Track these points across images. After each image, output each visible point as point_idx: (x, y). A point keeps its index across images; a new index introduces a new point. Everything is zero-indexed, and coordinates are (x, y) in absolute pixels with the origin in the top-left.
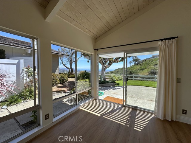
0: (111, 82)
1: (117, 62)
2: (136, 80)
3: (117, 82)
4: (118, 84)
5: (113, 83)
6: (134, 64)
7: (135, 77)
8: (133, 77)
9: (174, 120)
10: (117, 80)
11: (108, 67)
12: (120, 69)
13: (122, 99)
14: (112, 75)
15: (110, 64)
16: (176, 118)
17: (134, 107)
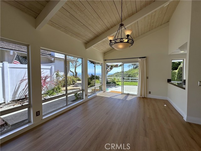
0: (113, 83)
1: (117, 67)
2: (132, 82)
3: (117, 83)
4: (118, 85)
5: (114, 84)
6: (132, 68)
7: (131, 80)
8: (130, 79)
9: (145, 97)
10: (117, 82)
11: (110, 71)
12: (119, 73)
13: (121, 91)
14: (113, 78)
15: (111, 69)
16: (146, 96)
17: (128, 94)
